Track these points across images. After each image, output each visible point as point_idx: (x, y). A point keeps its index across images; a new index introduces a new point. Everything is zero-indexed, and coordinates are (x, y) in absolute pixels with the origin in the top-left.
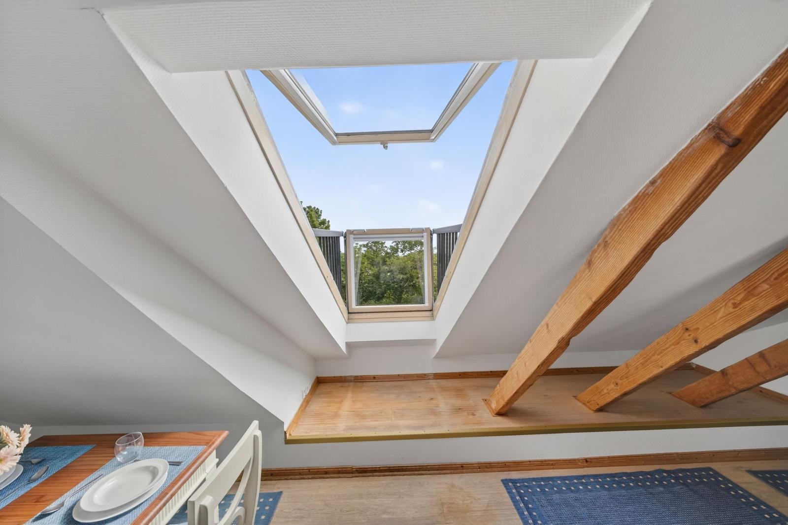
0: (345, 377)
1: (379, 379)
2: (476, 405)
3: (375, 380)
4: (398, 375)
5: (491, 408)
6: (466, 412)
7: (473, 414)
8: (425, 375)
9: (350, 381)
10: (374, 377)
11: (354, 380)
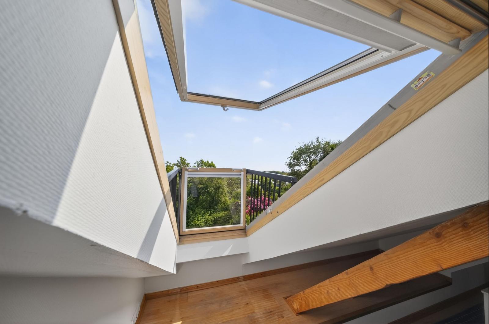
0: (172, 290)
1: (202, 287)
2: (281, 306)
3: (199, 289)
4: (217, 281)
5: (293, 307)
6: (276, 315)
7: (283, 317)
8: (237, 278)
9: (176, 294)
10: (198, 286)
11: (180, 291)
